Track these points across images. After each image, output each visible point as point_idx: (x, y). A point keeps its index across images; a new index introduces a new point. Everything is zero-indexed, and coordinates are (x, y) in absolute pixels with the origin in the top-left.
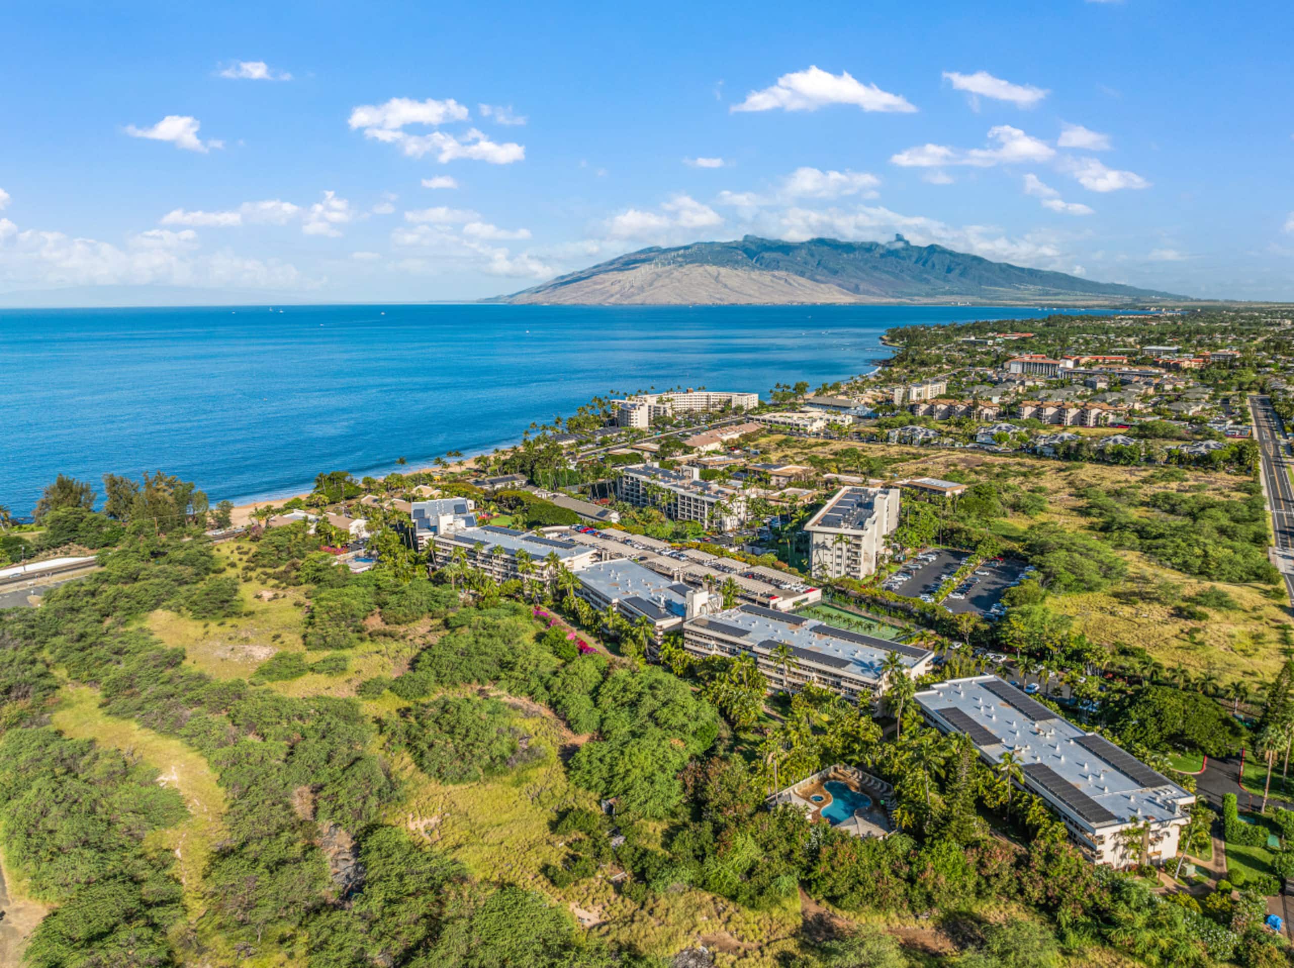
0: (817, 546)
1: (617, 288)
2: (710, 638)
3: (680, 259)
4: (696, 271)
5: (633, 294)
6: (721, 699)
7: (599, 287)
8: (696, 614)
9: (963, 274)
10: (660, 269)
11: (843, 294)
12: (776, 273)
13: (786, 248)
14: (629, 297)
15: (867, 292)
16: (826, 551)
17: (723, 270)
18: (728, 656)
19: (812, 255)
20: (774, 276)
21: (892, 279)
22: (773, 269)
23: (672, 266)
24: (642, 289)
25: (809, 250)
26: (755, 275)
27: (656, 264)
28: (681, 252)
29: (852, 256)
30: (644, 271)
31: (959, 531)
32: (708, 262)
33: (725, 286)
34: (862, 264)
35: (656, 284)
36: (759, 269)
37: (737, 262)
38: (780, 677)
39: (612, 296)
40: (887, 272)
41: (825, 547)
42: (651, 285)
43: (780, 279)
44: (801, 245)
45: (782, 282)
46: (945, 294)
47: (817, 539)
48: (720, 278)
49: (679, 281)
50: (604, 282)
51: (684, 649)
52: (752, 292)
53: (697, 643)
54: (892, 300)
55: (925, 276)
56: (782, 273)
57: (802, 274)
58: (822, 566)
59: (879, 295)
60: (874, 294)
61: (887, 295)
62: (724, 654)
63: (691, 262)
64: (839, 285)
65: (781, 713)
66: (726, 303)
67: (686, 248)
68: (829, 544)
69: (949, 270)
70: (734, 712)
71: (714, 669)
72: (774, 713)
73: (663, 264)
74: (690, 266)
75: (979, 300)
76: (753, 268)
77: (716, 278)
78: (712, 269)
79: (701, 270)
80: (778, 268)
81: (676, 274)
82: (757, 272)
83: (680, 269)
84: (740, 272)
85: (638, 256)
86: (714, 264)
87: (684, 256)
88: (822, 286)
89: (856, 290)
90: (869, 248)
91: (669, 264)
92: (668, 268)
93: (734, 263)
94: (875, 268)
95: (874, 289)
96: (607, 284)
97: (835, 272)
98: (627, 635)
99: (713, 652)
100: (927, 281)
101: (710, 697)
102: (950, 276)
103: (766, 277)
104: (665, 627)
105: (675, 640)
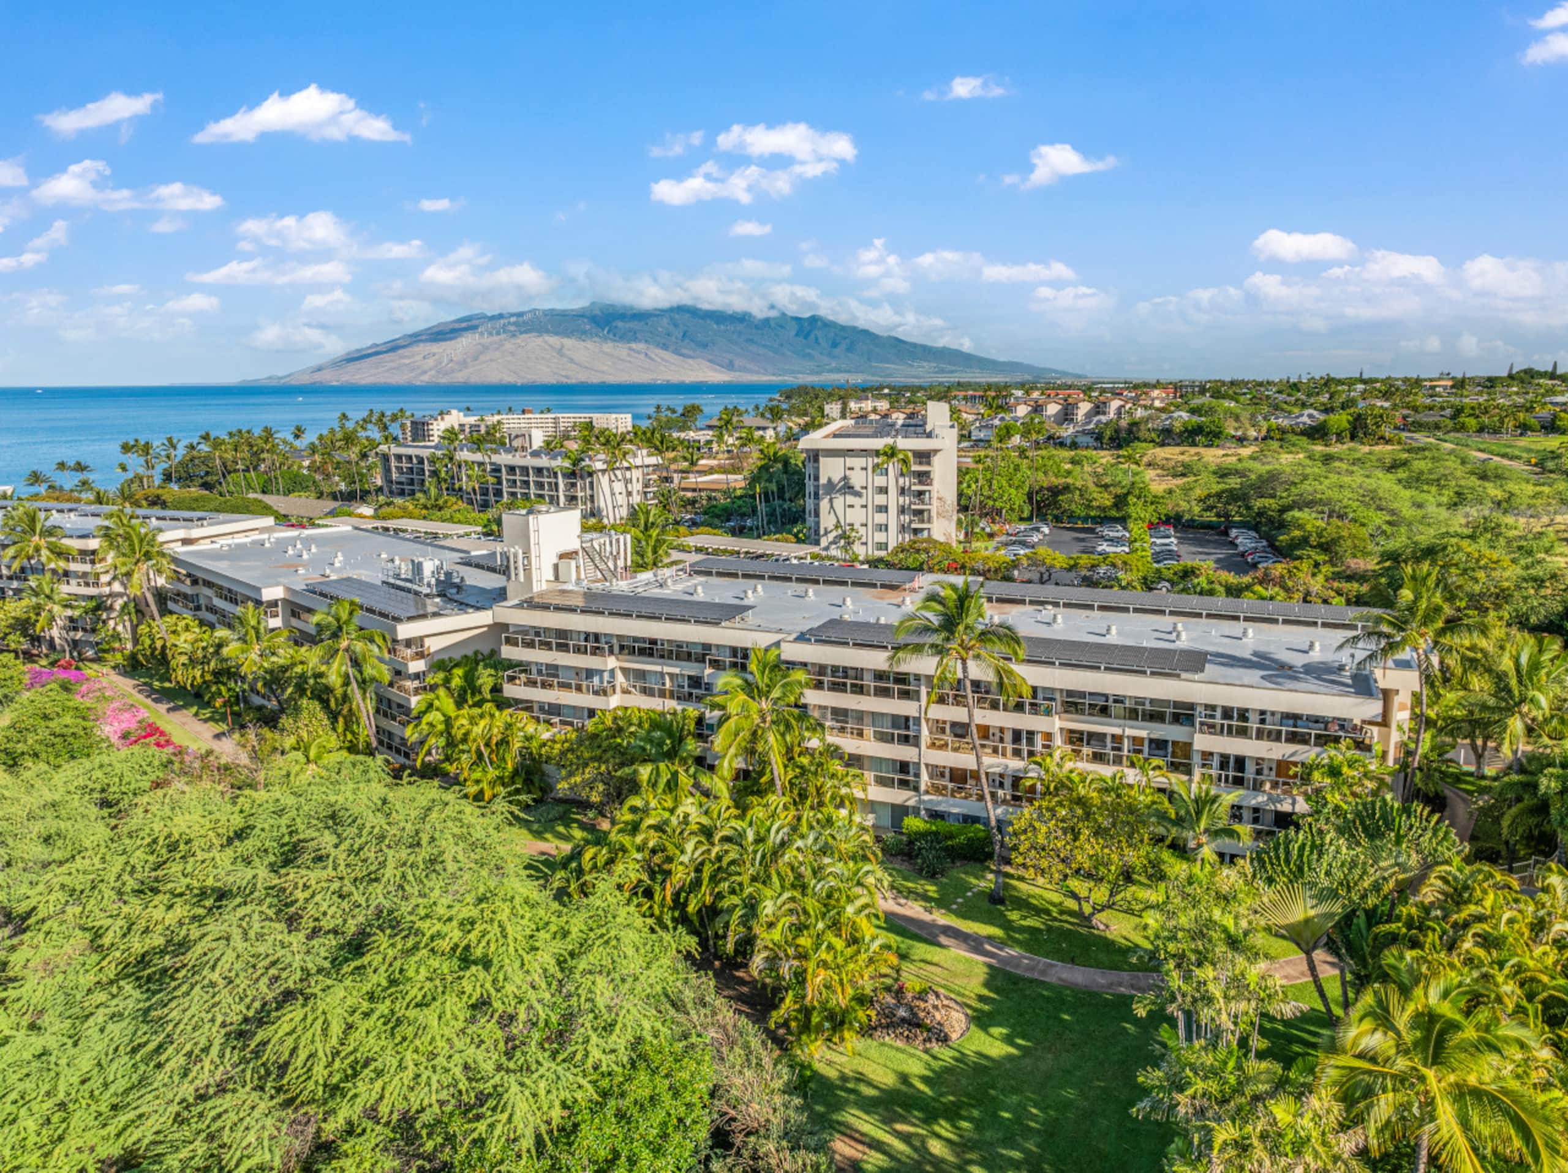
0: (831, 486)
1: (431, 362)
2: (595, 643)
3: (512, 328)
4: (534, 343)
5: (453, 371)
6: (680, 875)
7: (407, 361)
8: (542, 581)
9: (850, 349)
10: (486, 340)
11: (715, 370)
12: (633, 345)
13: (642, 316)
14: (446, 374)
15: (743, 369)
16: (850, 499)
17: (568, 342)
18: (671, 704)
19: (676, 326)
20: (630, 349)
21: (771, 354)
22: (629, 342)
23: (503, 336)
24: (464, 364)
25: (671, 319)
26: (608, 347)
27: (482, 334)
28: (513, 319)
29: (722, 327)
30: (465, 343)
31: (1067, 488)
32: (548, 332)
33: (572, 361)
34: (735, 337)
35: (482, 358)
36: (613, 341)
37: (584, 332)
38: (906, 753)
39: (425, 372)
40: (765, 346)
41: (848, 488)
42: (476, 359)
43: (639, 352)
44: (660, 313)
45: (642, 356)
46: (831, 371)
47: (831, 470)
48: (565, 351)
49: (513, 354)
50: (413, 356)
51: (502, 704)
52: (605, 368)
53: (550, 675)
54: (774, 378)
55: (808, 351)
56: (641, 346)
57: (665, 347)
58: (843, 536)
59: (758, 373)
60: (750, 371)
61: (766, 373)
62: (656, 704)
63: (526, 332)
64: (710, 361)
65: (942, 903)
66: (574, 381)
67: (520, 315)
68: (857, 479)
69: (835, 345)
70: (768, 937)
71: (628, 758)
72: (914, 910)
73: (490, 334)
74: (525, 336)
75: (870, 378)
76: (605, 339)
77: (560, 352)
78: (554, 340)
79: (539, 341)
80: (635, 339)
81: (508, 346)
82: (610, 344)
83: (513, 341)
84: (589, 344)
85: (457, 326)
86: (556, 334)
87: (515, 324)
88: (690, 361)
89: (730, 366)
90: (742, 319)
91: (498, 333)
92: (496, 338)
93: (581, 334)
94: (751, 341)
95: (750, 366)
96: (419, 358)
97: (705, 346)
98: (301, 690)
99: (615, 701)
100: (810, 357)
101: (630, 870)
102: (836, 351)
103: (622, 350)
104: (434, 645)
105: (470, 679)
